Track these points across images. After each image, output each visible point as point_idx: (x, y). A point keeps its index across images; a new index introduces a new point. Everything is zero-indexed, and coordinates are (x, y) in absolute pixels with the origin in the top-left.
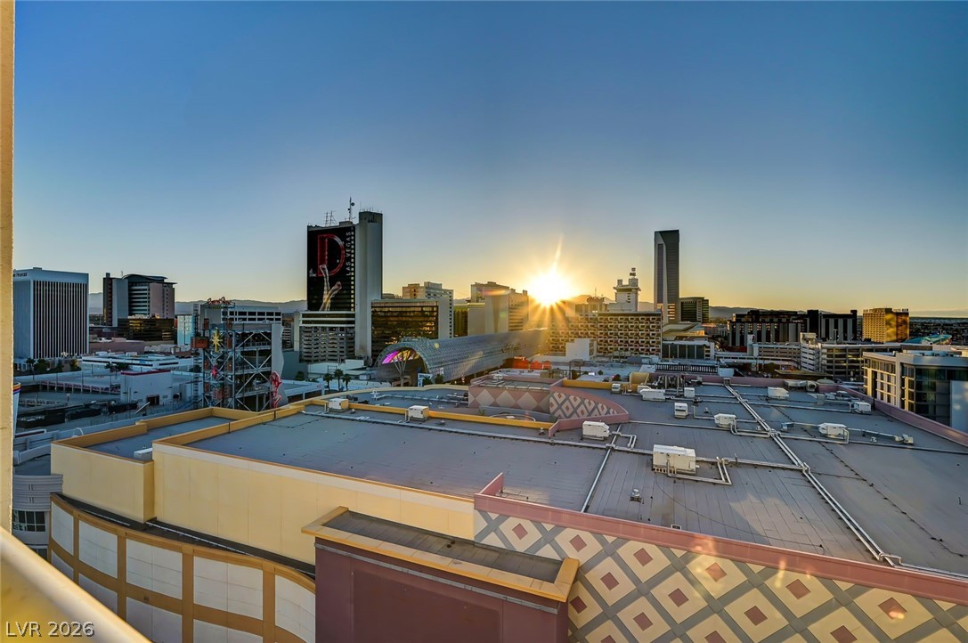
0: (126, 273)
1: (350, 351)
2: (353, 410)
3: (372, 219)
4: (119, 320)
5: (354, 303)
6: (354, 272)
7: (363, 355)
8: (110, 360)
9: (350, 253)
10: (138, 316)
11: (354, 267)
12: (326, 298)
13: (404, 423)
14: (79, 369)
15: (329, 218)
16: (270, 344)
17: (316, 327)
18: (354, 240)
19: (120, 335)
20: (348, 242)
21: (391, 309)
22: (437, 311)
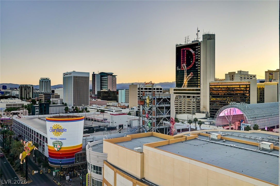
0: (100, 72)
1: (197, 109)
2: (224, 140)
3: (210, 38)
4: (98, 92)
5: (200, 83)
6: (200, 67)
7: (204, 111)
8: (98, 108)
9: (198, 57)
10: (104, 90)
11: (200, 64)
12: (186, 81)
13: (259, 151)
14: (89, 112)
15: (187, 40)
16: (170, 104)
17: (180, 96)
18: (200, 50)
19: (98, 98)
20: (197, 51)
21: (221, 87)
22: (249, 88)
